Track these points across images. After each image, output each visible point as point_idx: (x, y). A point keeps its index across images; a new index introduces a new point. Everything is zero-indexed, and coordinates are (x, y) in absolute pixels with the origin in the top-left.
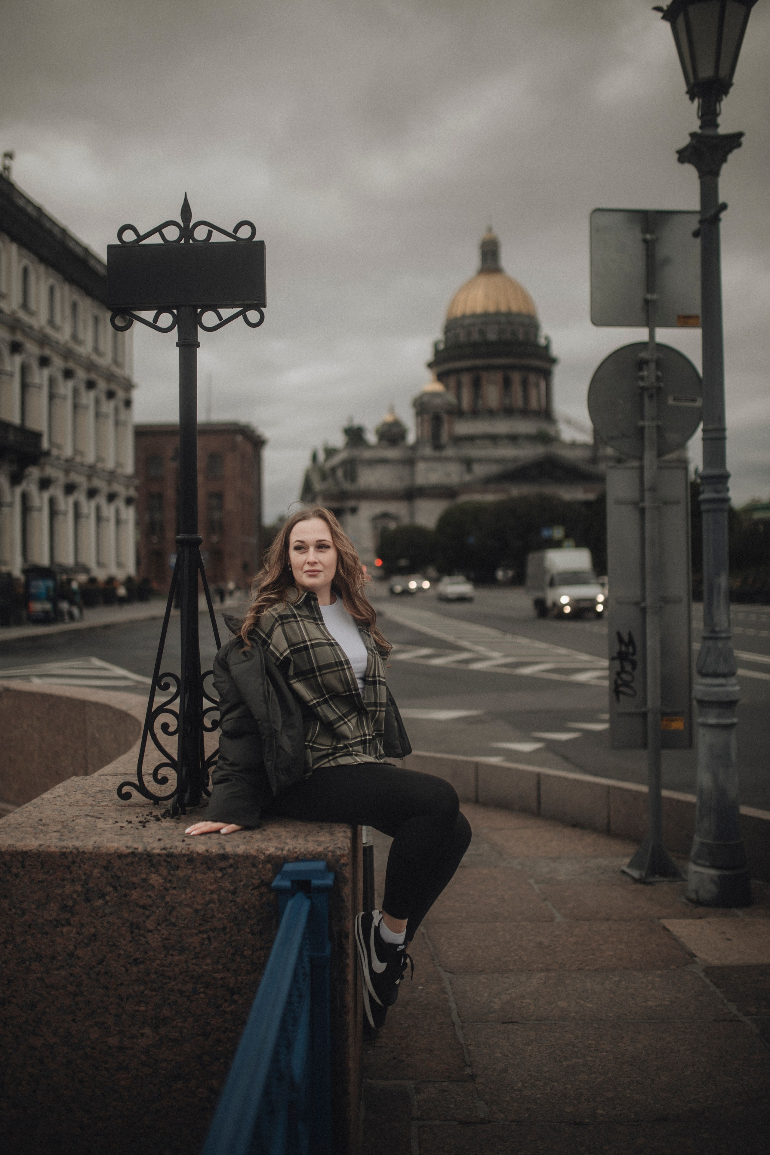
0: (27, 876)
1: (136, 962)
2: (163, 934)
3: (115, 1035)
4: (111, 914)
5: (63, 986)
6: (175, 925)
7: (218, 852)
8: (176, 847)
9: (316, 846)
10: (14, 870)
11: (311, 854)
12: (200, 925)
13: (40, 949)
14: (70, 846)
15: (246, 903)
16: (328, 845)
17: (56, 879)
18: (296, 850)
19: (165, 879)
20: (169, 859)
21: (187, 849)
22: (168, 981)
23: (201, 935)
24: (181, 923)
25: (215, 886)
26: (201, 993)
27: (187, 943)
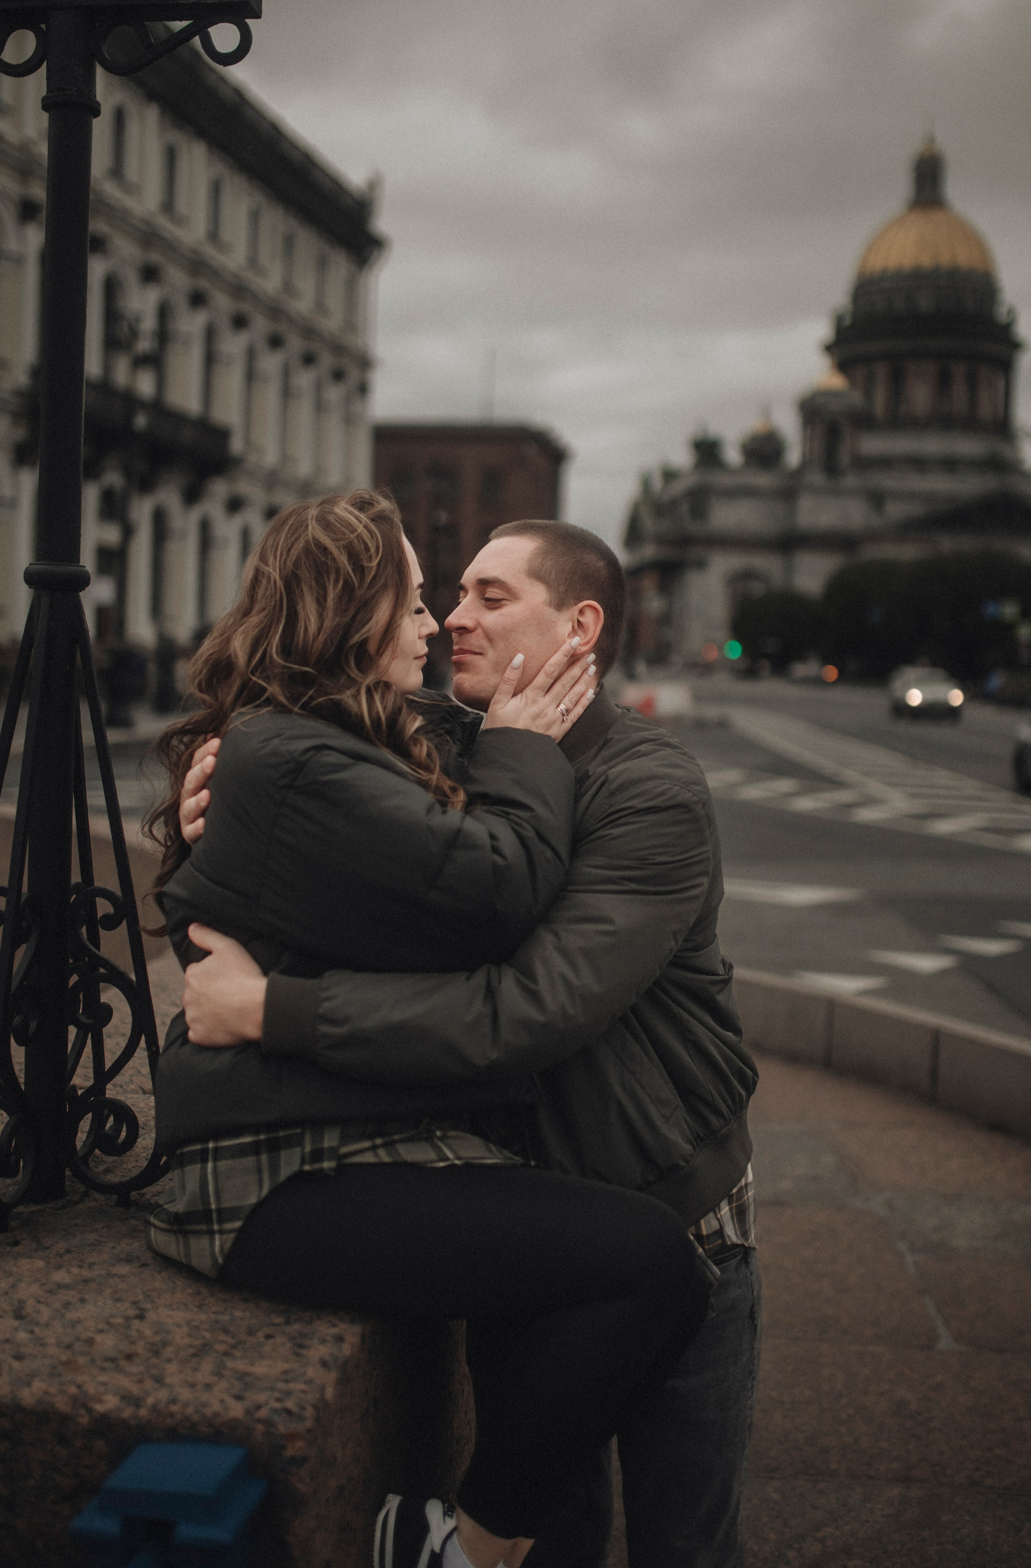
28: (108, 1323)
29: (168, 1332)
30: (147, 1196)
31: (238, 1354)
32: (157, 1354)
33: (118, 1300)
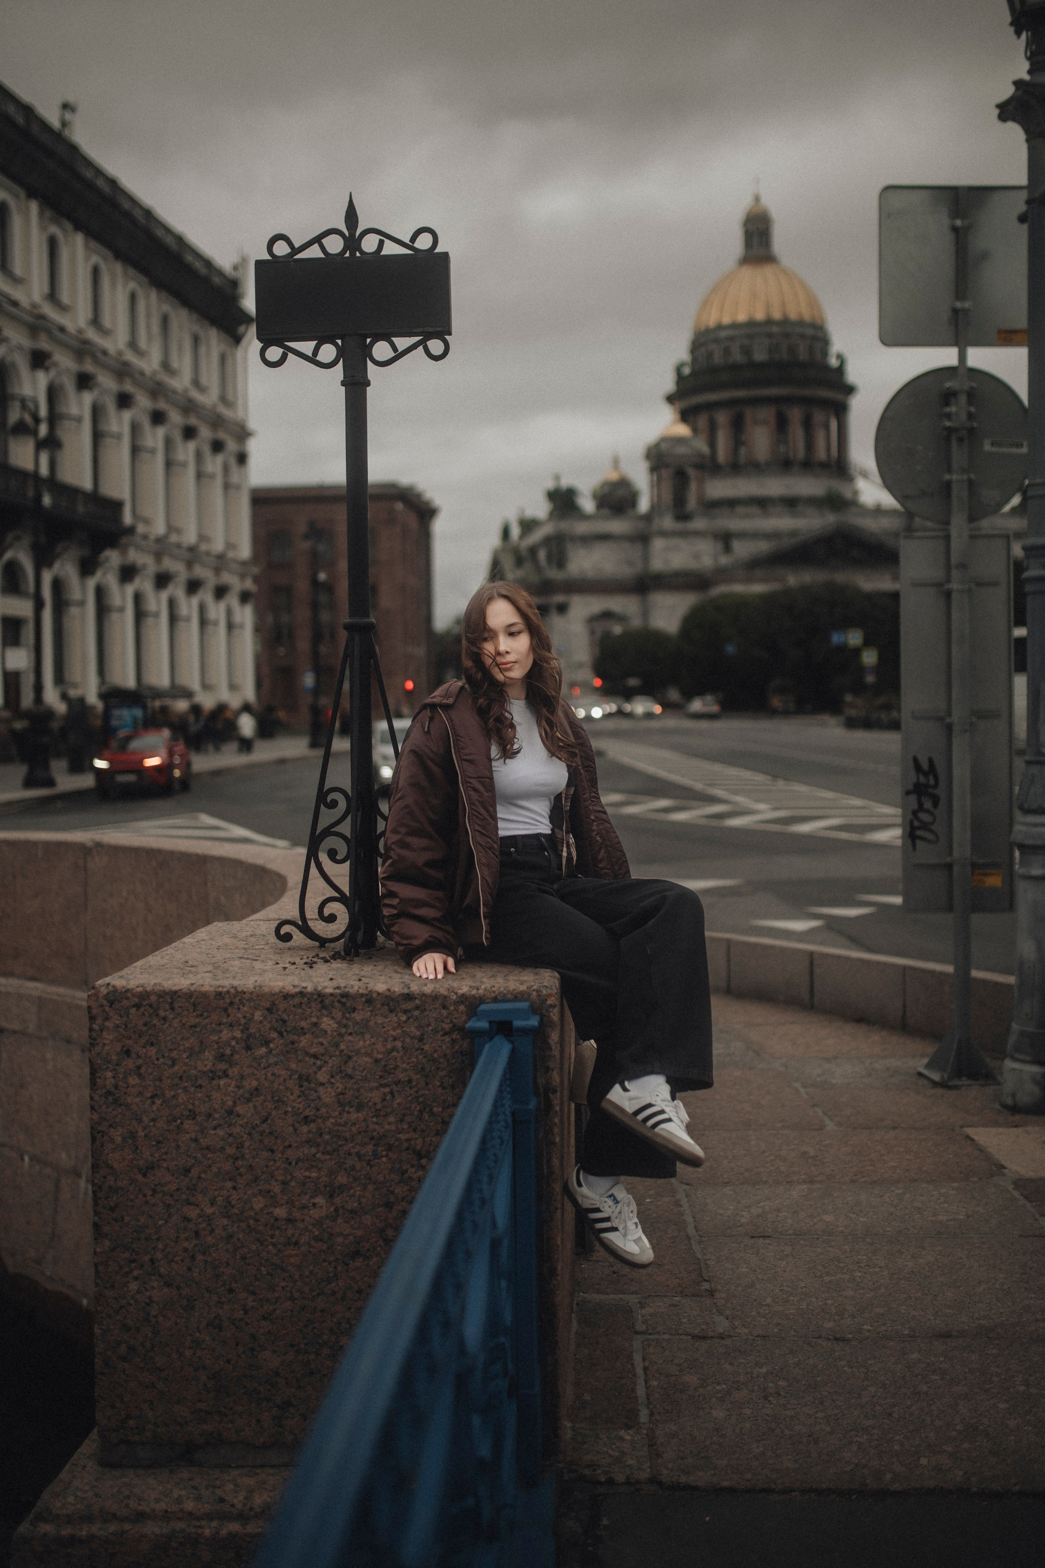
0: (177, 1020)
1: (306, 1120)
2: (338, 1088)
3: (282, 1205)
4: (276, 1065)
5: (221, 1148)
6: (351, 1077)
7: (402, 992)
8: (352, 986)
9: (518, 985)
10: (162, 1013)
11: (512, 994)
12: (381, 1077)
13: (193, 1104)
14: (227, 985)
15: (435, 1052)
16: (533, 984)
17: (212, 1023)
18: (493, 989)
19: (339, 1023)
20: (343, 1000)
21: (365, 987)
22: (344, 1142)
23: (382, 1089)
24: (359, 1075)
25: (399, 1031)
26: (382, 1156)
27: (366, 1098)
31: (510, 976)
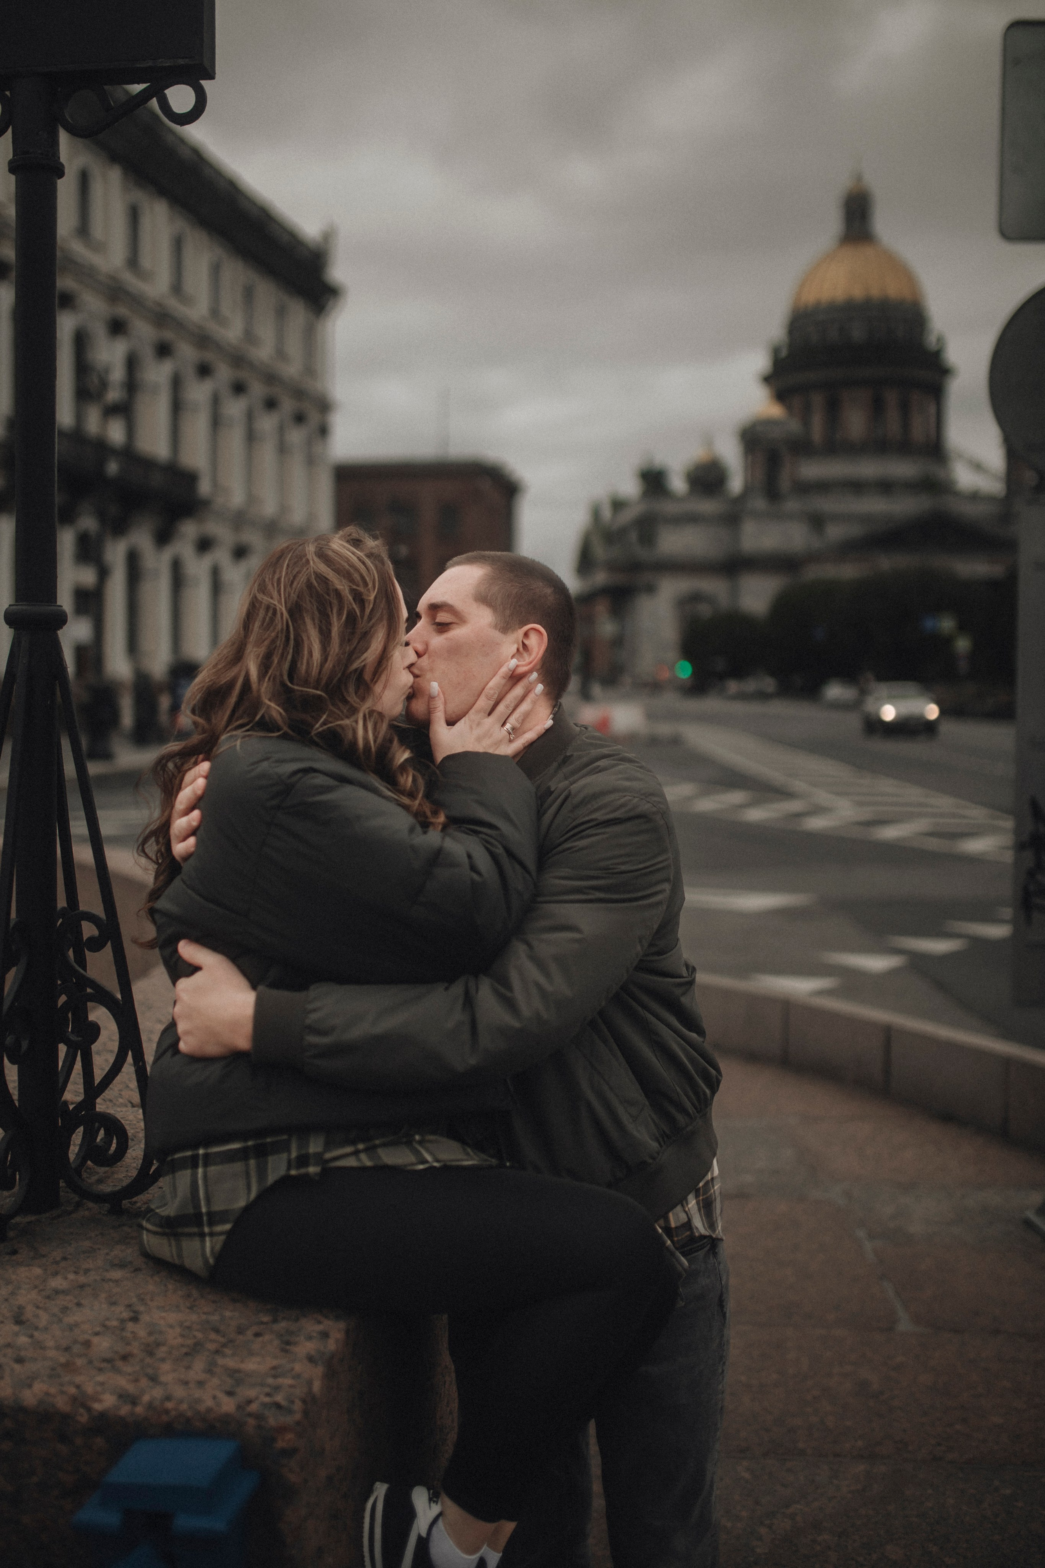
28: (104, 1326)
29: (161, 1332)
30: (139, 1205)
31: (228, 1351)
32: (151, 1354)
33: (114, 1304)
